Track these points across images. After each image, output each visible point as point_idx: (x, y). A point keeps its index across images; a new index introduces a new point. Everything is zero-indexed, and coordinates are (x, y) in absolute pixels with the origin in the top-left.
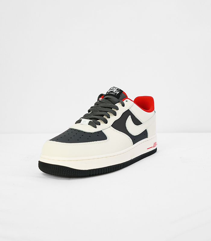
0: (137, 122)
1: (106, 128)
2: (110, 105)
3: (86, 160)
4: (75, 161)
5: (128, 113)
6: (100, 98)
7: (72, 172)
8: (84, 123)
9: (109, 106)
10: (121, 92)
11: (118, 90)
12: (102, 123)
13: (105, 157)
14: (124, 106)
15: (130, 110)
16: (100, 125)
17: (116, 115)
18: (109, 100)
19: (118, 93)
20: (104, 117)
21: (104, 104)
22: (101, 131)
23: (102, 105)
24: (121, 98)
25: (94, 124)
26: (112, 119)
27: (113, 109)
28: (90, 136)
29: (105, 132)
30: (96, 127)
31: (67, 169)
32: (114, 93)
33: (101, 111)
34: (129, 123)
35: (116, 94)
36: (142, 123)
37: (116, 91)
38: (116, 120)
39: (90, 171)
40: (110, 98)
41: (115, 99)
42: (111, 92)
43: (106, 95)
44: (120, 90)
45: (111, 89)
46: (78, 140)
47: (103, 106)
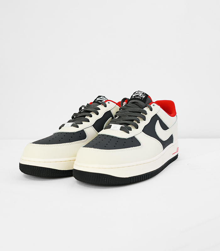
0: (165, 127)
1: (137, 133)
2: (138, 109)
3: (126, 167)
4: (116, 168)
5: (156, 118)
6: (124, 103)
7: (114, 180)
8: (115, 128)
9: (137, 111)
10: (147, 96)
11: (143, 94)
12: (133, 129)
13: (143, 164)
14: (152, 111)
15: (158, 114)
16: (131, 130)
17: (145, 120)
18: (136, 104)
19: (144, 97)
20: (134, 121)
21: (132, 108)
22: (134, 137)
23: (130, 109)
24: (147, 102)
25: (126, 129)
26: (142, 124)
27: (141, 113)
28: (125, 142)
29: (138, 137)
30: (128, 133)
31: (109, 178)
32: (140, 97)
33: (131, 116)
34: (158, 128)
35: (142, 98)
36: (169, 127)
37: (142, 95)
38: (146, 125)
39: (130, 179)
40: (137, 103)
41: (141, 103)
42: (137, 96)
43: (131, 99)
44: (146, 94)
45: (136, 93)
46: (114, 146)
47: (131, 111)
